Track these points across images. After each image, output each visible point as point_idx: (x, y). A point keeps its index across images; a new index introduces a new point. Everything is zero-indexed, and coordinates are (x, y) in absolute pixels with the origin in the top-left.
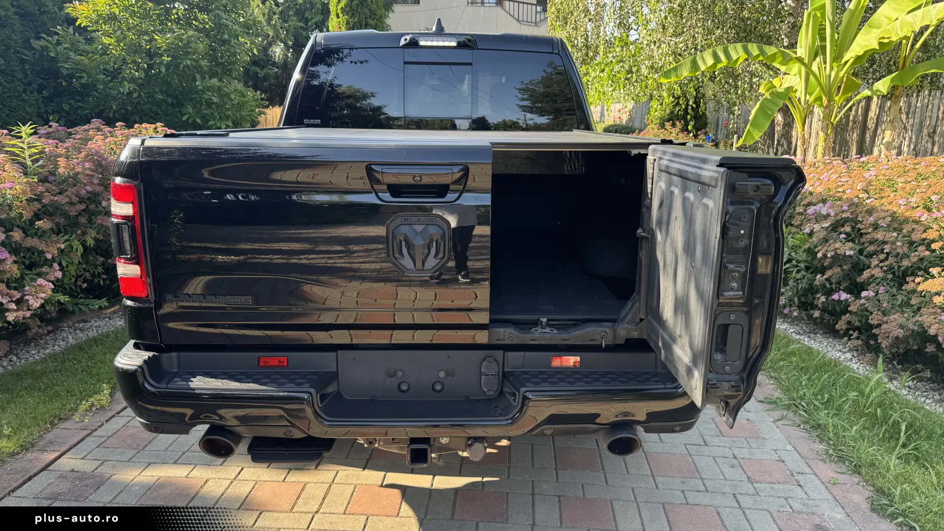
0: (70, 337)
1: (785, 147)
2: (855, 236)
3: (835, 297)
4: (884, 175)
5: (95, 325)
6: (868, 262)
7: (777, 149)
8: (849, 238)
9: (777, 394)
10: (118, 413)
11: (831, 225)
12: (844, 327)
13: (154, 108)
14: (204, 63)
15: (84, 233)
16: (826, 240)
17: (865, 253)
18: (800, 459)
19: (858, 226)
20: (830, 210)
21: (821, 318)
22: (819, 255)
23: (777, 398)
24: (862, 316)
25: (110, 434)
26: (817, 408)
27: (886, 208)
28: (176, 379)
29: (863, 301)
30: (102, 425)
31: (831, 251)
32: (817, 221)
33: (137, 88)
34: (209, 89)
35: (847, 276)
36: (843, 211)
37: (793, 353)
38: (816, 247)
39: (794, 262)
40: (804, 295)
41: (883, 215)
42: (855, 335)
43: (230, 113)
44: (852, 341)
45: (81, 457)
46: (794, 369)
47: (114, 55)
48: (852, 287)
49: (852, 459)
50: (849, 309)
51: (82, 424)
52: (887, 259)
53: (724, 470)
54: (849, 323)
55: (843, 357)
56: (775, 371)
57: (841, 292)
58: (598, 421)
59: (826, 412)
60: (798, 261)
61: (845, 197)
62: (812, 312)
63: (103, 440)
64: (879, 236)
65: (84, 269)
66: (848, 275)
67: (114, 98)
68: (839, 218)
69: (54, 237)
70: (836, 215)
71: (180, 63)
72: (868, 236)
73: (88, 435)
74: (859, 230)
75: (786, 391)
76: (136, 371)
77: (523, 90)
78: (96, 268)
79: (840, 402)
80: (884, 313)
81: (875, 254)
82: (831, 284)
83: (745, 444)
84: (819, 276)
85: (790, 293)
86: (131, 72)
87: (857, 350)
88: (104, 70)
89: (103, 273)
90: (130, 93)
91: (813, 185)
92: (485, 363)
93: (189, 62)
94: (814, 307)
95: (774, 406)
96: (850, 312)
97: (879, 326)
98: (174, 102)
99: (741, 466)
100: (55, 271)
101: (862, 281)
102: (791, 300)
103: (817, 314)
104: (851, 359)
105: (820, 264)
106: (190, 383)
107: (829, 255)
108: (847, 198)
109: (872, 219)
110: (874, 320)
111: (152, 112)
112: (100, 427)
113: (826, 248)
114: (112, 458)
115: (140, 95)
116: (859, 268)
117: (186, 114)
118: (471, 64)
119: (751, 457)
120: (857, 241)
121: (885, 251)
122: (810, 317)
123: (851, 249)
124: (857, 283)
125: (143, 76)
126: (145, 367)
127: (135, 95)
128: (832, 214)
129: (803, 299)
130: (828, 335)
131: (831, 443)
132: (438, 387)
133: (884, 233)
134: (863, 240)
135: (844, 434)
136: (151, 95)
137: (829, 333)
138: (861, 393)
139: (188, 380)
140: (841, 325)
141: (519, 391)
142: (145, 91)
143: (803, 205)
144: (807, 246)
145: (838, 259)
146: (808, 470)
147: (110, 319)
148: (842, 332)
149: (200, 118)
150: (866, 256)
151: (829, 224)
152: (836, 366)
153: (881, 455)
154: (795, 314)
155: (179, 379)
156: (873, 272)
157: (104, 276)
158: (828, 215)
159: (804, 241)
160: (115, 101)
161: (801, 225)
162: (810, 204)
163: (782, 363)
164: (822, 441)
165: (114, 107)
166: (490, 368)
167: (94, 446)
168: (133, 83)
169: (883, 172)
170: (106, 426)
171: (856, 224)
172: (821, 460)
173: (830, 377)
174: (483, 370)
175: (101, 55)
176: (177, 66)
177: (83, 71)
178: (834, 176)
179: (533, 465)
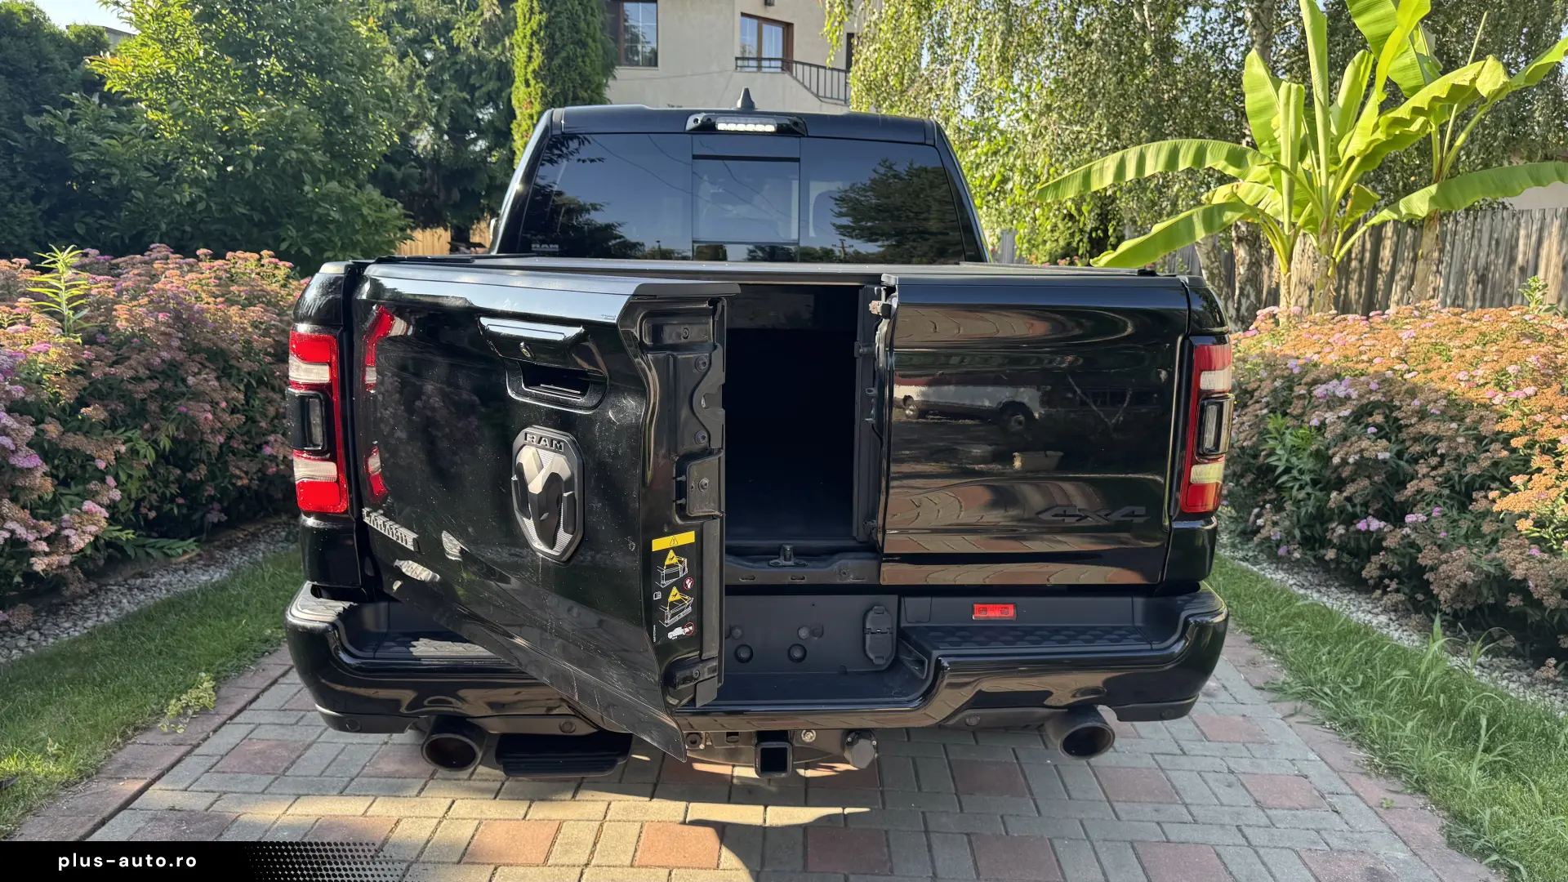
0: (125, 601)
1: (1252, 298)
2: (1391, 429)
3: (1361, 525)
4: (1428, 337)
5: (162, 580)
6: (1411, 471)
7: (1239, 303)
8: (1382, 433)
9: (1283, 677)
10: (231, 718)
11: (1353, 413)
12: (1376, 573)
13: (230, 230)
14: (318, 157)
15: (154, 429)
16: (1345, 438)
17: (1406, 456)
18: (1332, 773)
19: (1394, 415)
20: (1350, 390)
21: (1337, 561)
22: (1336, 460)
23: (1284, 683)
24: (1404, 556)
25: (223, 753)
26: (1348, 697)
27: (1437, 387)
28: (387, 644)
29: (1407, 530)
30: (208, 737)
31: (1356, 453)
32: (1329, 407)
33: (204, 195)
34: (325, 197)
35: (1379, 493)
36: (1371, 392)
37: (1300, 615)
38: (1328, 449)
39: (1295, 473)
40: (1311, 526)
41: (1433, 396)
42: (1394, 585)
43: (360, 237)
44: (1389, 596)
45: (182, 787)
46: (1305, 639)
47: (166, 139)
48: (1386, 509)
49: (1411, 771)
50: (1384, 544)
51: (173, 736)
52: (1441, 464)
53: (1216, 790)
54: (1383, 567)
55: (1375, 622)
56: (1275, 642)
57: (1370, 518)
58: (1049, 702)
59: (1363, 701)
60: (1301, 472)
61: (1371, 370)
62: (1323, 552)
63: (215, 761)
64: (1430, 428)
65: (149, 488)
66: (1380, 491)
67: (162, 211)
68: (1365, 401)
69: (108, 434)
70: (1361, 396)
71: (279, 156)
72: (1411, 429)
73: (188, 753)
74: (1397, 420)
75: (1297, 671)
76: (325, 630)
77: (841, 200)
78: (167, 487)
79: (1382, 687)
80: (1442, 548)
81: (1422, 457)
82: (1354, 506)
83: (1245, 753)
84: (1334, 494)
85: (1287, 523)
86: (194, 169)
87: (1395, 611)
88: (149, 163)
89: (178, 495)
90: (192, 204)
91: (1319, 353)
92: (871, 615)
93: (294, 155)
94: (1325, 543)
95: (1281, 694)
96: (1386, 549)
97: (1433, 569)
98: (264, 219)
99: (1242, 784)
100: (109, 488)
101: (1403, 499)
102: (1289, 533)
103: (1331, 554)
104: (1388, 625)
105: (1335, 475)
106: (411, 649)
107: (1351, 460)
108: (1376, 372)
109: (1416, 403)
110: (1424, 560)
111: (225, 235)
112: (204, 740)
113: (1345, 449)
114: (233, 789)
115: (208, 207)
116: (1398, 480)
117: (284, 240)
118: (797, 160)
119: (1256, 771)
120: (1393, 438)
121: (1439, 452)
122: (1320, 560)
123: (1386, 450)
124: (1395, 503)
125: (214, 176)
126: (340, 625)
127: (201, 206)
128: (1354, 395)
129: (1308, 533)
130: (1347, 589)
131: (1377, 747)
132: (797, 654)
133: (1437, 424)
134: (1403, 435)
135: (1395, 733)
136: (226, 208)
137: (1350, 586)
138: (1414, 673)
139: (408, 645)
140: (1370, 571)
141: (929, 656)
142: (218, 200)
143: (1306, 384)
144: (1314, 447)
145: (1365, 466)
146: (1344, 789)
147: (186, 572)
148: (1371, 582)
149: (308, 246)
150: (1407, 461)
151: (1349, 411)
152: (1367, 633)
153: (1454, 763)
154: (1297, 555)
155: (392, 644)
156: (1422, 485)
157: (180, 501)
158: (1348, 398)
159: (1308, 440)
160: (164, 217)
161: (1303, 414)
162: (1315, 382)
163: (1284, 629)
164: (1361, 745)
165: (164, 227)
166: (881, 624)
167: (202, 770)
168: (197, 186)
169: (1426, 332)
170: (215, 739)
171: (1392, 412)
172: (1362, 774)
173: (1361, 650)
174: (868, 626)
175: (144, 139)
176: (273, 161)
177: (114, 165)
178: (1353, 339)
179: (920, 789)
